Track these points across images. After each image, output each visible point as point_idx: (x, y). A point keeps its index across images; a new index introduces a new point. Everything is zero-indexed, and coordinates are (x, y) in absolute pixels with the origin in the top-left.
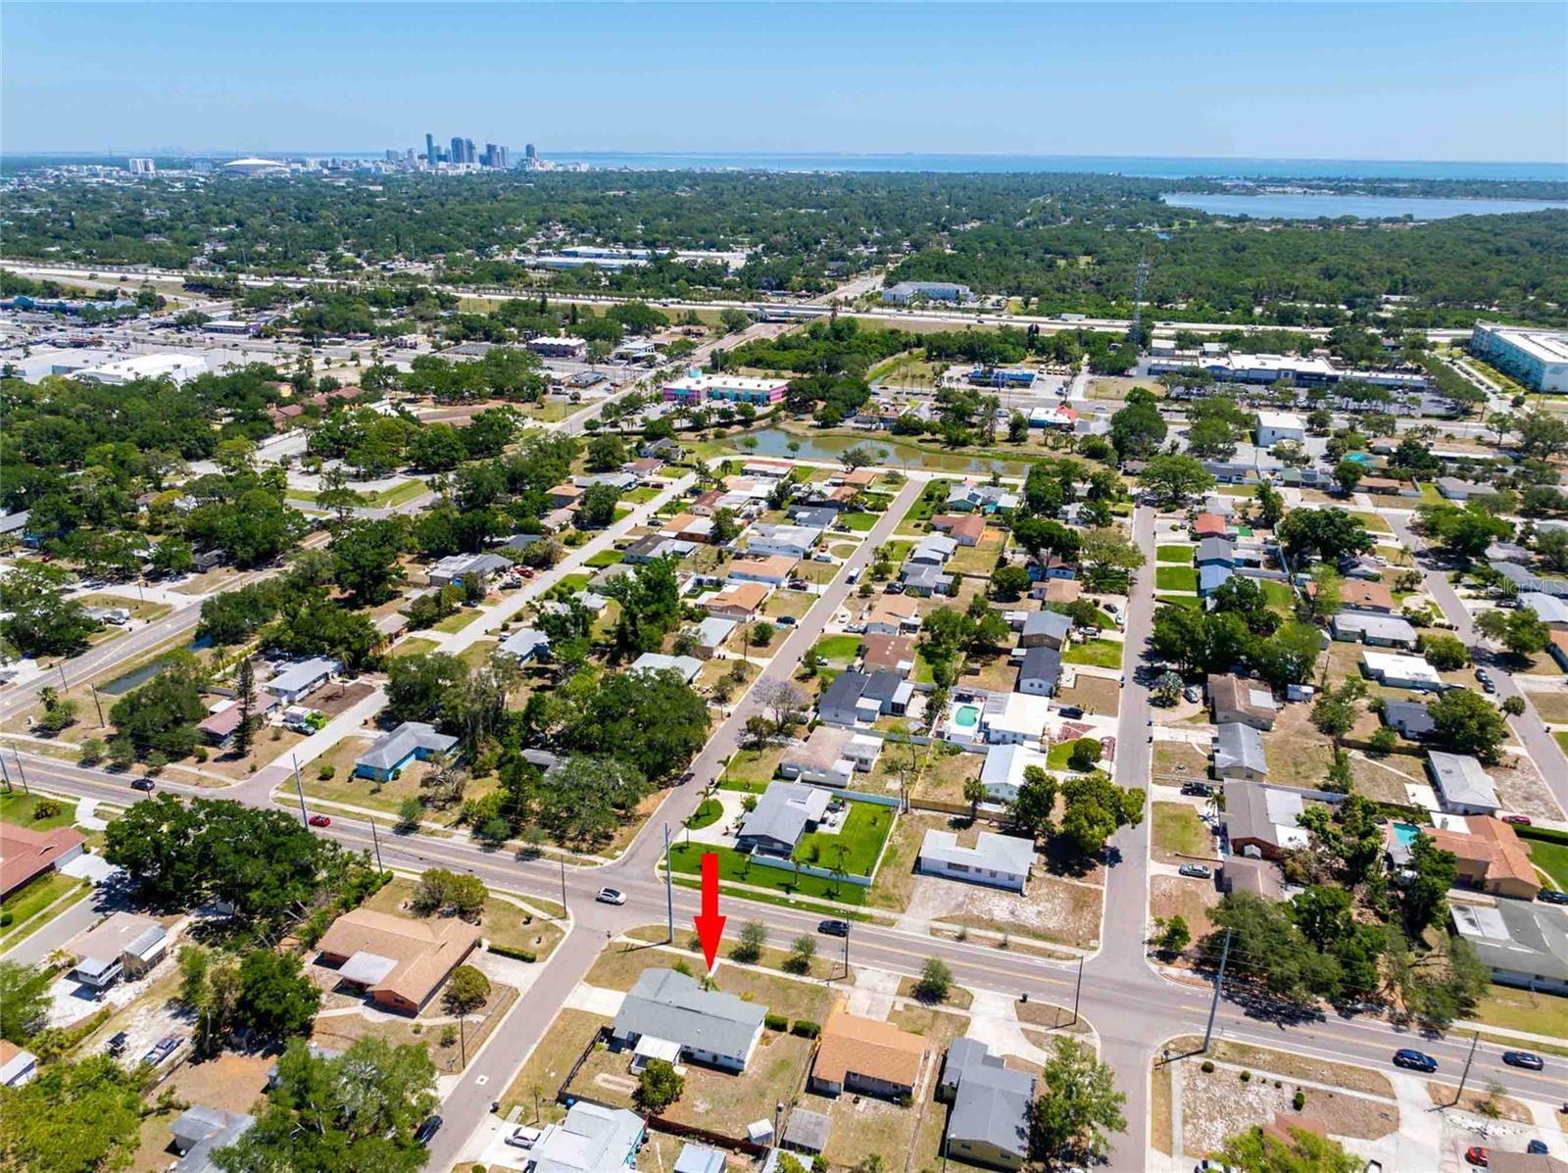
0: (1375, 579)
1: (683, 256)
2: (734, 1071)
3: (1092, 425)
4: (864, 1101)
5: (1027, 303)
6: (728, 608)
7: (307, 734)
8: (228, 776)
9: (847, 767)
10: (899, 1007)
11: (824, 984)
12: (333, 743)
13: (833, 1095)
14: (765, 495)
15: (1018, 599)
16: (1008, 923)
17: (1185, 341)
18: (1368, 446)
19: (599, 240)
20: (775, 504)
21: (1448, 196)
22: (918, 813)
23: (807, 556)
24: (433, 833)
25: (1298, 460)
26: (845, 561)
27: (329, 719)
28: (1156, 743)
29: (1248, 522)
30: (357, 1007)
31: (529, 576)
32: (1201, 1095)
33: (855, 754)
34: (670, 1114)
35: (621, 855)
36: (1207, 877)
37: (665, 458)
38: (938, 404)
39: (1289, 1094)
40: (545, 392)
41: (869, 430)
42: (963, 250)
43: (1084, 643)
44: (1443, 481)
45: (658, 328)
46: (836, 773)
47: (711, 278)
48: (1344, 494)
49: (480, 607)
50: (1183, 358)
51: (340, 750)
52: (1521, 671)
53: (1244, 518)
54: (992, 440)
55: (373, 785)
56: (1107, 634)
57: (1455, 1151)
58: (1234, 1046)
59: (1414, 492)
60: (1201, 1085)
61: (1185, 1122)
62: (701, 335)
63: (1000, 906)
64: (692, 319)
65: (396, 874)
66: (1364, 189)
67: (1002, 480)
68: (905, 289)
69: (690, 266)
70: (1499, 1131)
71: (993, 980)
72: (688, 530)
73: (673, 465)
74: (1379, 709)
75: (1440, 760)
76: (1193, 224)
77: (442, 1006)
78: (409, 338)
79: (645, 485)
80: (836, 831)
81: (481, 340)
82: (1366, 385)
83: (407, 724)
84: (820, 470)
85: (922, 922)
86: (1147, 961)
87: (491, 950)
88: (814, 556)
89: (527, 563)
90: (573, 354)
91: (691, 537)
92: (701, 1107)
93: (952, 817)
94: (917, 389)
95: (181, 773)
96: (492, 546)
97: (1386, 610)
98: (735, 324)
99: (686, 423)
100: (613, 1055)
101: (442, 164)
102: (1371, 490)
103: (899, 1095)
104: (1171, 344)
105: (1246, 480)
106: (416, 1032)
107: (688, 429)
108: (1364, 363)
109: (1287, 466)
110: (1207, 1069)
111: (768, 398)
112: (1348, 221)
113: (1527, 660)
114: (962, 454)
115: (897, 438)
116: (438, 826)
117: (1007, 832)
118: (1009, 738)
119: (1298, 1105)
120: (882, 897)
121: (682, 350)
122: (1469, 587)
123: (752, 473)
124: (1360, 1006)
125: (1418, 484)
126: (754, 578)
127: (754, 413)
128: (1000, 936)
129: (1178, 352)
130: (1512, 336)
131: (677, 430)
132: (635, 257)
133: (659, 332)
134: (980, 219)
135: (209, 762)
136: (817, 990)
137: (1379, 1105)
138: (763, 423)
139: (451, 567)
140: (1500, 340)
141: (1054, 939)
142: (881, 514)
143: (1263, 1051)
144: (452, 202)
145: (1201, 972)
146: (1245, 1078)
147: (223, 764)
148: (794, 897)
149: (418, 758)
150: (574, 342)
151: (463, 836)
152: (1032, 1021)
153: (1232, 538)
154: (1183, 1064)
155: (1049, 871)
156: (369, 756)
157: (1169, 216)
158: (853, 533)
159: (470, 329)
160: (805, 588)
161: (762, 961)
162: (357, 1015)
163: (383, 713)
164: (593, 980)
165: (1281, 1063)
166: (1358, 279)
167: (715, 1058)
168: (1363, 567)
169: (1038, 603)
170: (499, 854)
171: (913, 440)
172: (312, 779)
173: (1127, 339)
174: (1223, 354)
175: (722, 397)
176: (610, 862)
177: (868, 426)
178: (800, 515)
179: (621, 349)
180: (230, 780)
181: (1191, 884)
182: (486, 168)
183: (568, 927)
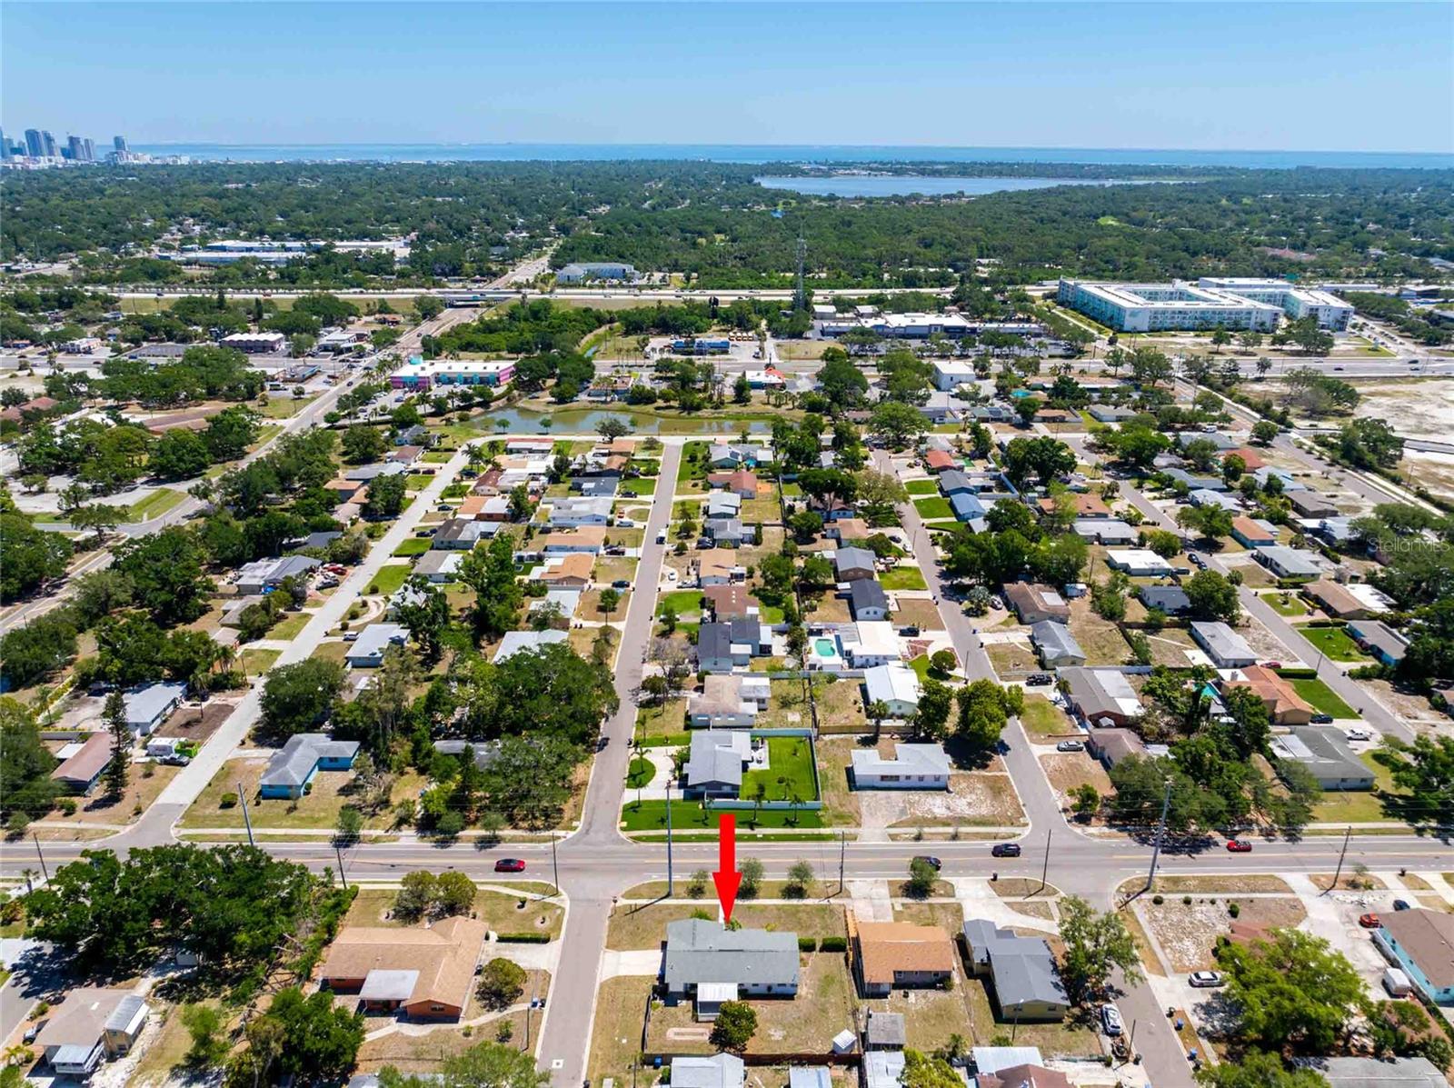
0: (1085, 491)
1: (343, 247)
2: (789, 997)
3: (799, 383)
4: (912, 994)
5: (688, 279)
6: (564, 579)
7: (183, 765)
8: (110, 822)
9: (752, 708)
10: (898, 908)
11: (825, 902)
12: (217, 768)
13: (884, 995)
14: (543, 470)
15: (814, 541)
16: (948, 817)
17: (843, 305)
18: (1024, 384)
19: (242, 234)
20: (554, 478)
21: (980, 176)
22: (827, 738)
23: (610, 523)
24: (376, 840)
25: (980, 400)
26: (646, 524)
27: (200, 745)
28: (987, 648)
29: (966, 455)
30: (391, 1026)
31: (342, 573)
32: (1163, 923)
33: (752, 695)
34: (753, 1047)
35: (580, 824)
36: (1081, 749)
37: (424, 443)
38: (657, 374)
39: (1224, 908)
40: (263, 389)
41: (605, 402)
42: (608, 232)
43: (889, 571)
44: (1094, 408)
45: (351, 318)
46: (744, 715)
47: (381, 265)
48: (1025, 425)
49: (305, 610)
50: (844, 319)
51: (228, 774)
52: (1217, 552)
53: (960, 452)
54: (722, 403)
55: (289, 804)
56: (904, 562)
57: (1351, 922)
58: (1167, 879)
59: (1075, 419)
60: (1160, 916)
61: (1163, 947)
62: (397, 323)
63: (936, 805)
64: (384, 308)
65: (362, 887)
66: (914, 170)
67: (750, 438)
68: (576, 269)
69: (353, 257)
70: (1371, 900)
71: (962, 868)
72: (484, 510)
73: (432, 450)
74: (1138, 595)
75: (1202, 628)
76: (794, 203)
77: (480, 1004)
78: (82, 343)
79: (416, 472)
80: (766, 766)
81: (162, 340)
82: (1000, 335)
83: (296, 737)
84: (579, 443)
85: (878, 831)
86: (1069, 826)
87: (501, 940)
88: (616, 523)
89: (335, 559)
90: (273, 349)
91: (490, 517)
92: (777, 1035)
93: (858, 737)
94: (631, 362)
95: (52, 830)
96: (291, 548)
97: (1105, 516)
98: (428, 311)
99: (429, 409)
100: (672, 1009)
101: (18, 158)
102: (1044, 420)
103: (940, 981)
104: (832, 309)
105: (946, 420)
106: (467, 1035)
107: (432, 415)
108: (987, 316)
109: (973, 405)
110: (1158, 901)
111: (498, 379)
112: (915, 197)
113: (1217, 543)
114: (699, 417)
115: (633, 408)
116: (380, 832)
117: (909, 741)
118: (872, 661)
119: (1234, 913)
120: (836, 817)
121: (385, 339)
122: (1151, 490)
123: (519, 451)
124: (1237, 828)
125: (1077, 412)
126: (572, 549)
127: (491, 395)
128: (951, 830)
129: (839, 315)
130: (1090, 287)
131: (423, 416)
132: (289, 250)
133: (353, 323)
134: (609, 203)
135: (79, 813)
136: (823, 909)
137: (1287, 901)
138: (500, 403)
139: (259, 572)
140: (1083, 292)
141: (992, 824)
142: (656, 477)
143: (1188, 879)
144: (55, 200)
145: (1115, 826)
146: (1187, 902)
147: (97, 813)
148: (759, 832)
149: (321, 769)
150: (271, 337)
151: (408, 837)
152: (1009, 895)
153: (961, 469)
154: (1138, 902)
155: (959, 768)
156: (273, 776)
157: (774, 197)
158: (640, 498)
159: (148, 330)
160: (623, 553)
161: (761, 894)
162: (397, 1033)
163: (256, 729)
164: (614, 945)
165: (1208, 885)
166: (950, 246)
167: (769, 988)
168: (1074, 483)
169: (833, 542)
170: (455, 847)
171: (650, 408)
172: (214, 810)
173: (792, 307)
174: (876, 315)
175: (450, 381)
176: (571, 834)
177: (603, 399)
178: (586, 486)
179: (323, 341)
180: (116, 828)
181: (1071, 757)
182: (71, 162)
183: (564, 901)
